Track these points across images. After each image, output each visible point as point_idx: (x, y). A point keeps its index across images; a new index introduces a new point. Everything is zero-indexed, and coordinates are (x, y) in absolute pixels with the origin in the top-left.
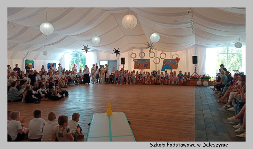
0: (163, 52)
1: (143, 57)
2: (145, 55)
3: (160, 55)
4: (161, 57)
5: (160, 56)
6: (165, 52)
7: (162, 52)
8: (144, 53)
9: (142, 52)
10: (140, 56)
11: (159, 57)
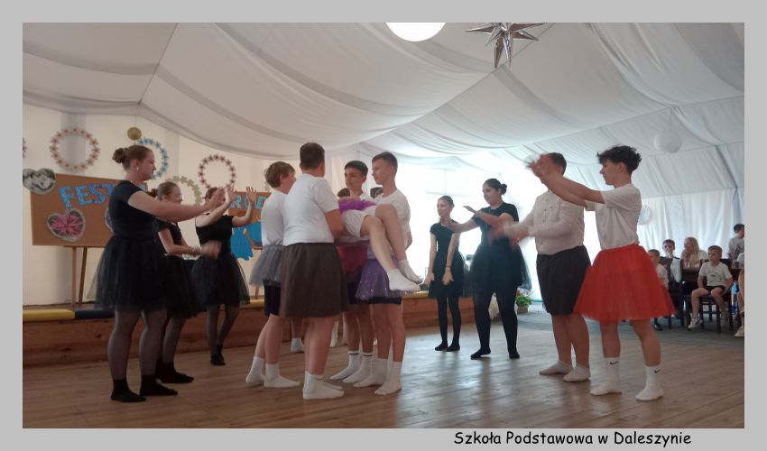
0: (221, 153)
1: (83, 166)
2: (94, 157)
3: (202, 167)
4: (203, 181)
5: (201, 174)
6: (228, 156)
7: (214, 152)
8: (88, 136)
9: (72, 132)
10: (56, 156)
11: (197, 180)
